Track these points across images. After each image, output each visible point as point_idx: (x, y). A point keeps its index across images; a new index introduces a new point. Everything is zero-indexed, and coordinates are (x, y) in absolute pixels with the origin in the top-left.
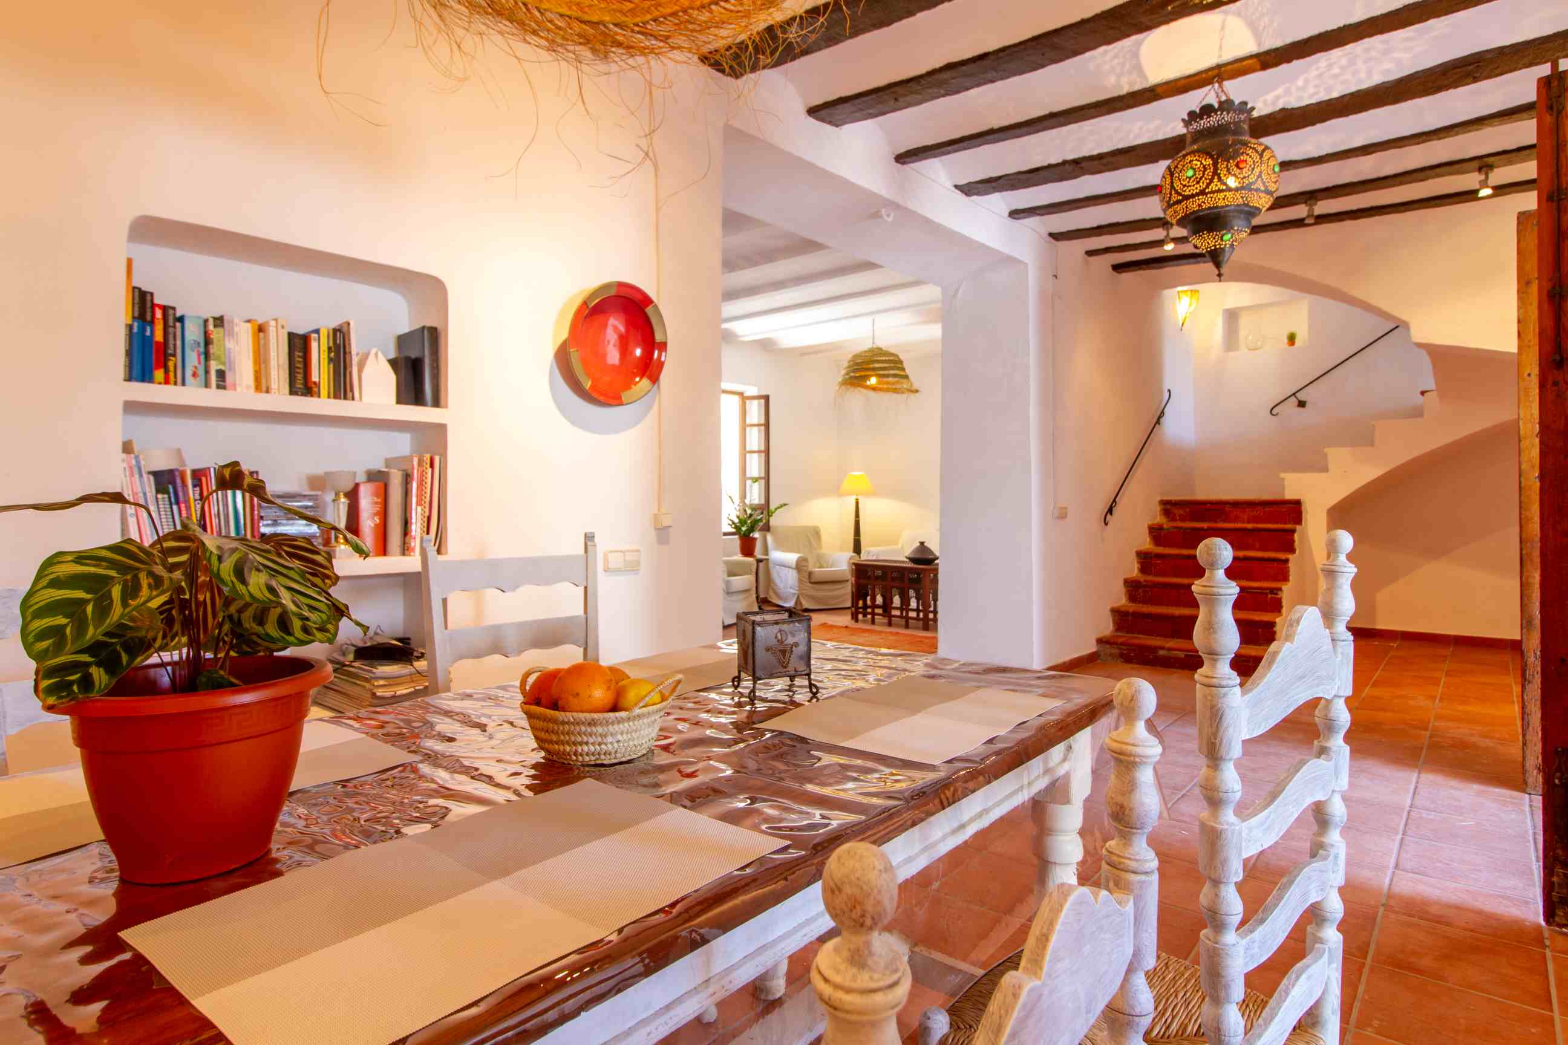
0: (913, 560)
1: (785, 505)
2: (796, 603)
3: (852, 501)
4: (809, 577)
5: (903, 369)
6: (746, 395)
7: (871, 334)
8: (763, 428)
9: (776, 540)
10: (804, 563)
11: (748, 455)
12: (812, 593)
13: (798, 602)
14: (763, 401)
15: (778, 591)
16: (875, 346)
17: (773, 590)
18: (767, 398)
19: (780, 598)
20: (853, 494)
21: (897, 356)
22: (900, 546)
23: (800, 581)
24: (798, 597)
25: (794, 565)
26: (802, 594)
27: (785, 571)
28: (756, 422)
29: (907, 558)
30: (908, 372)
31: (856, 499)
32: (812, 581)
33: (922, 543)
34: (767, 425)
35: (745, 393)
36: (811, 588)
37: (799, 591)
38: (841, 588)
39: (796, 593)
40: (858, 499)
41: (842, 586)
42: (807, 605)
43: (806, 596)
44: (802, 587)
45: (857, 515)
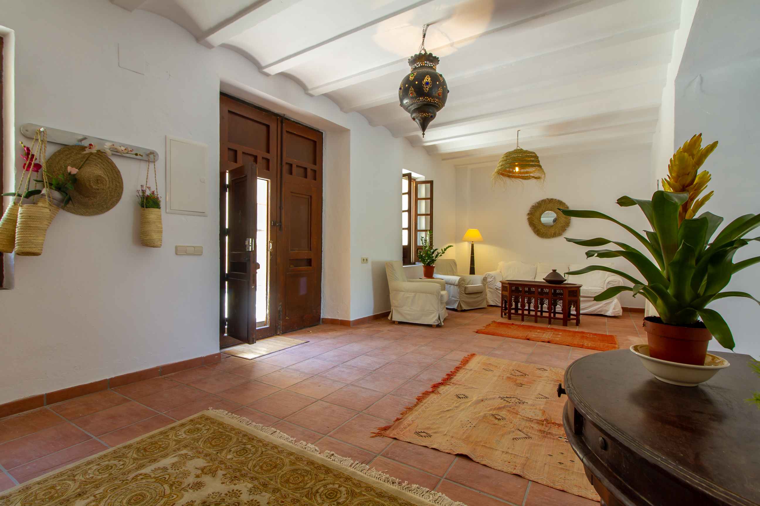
0: (548, 281)
2: (458, 307)
4: (465, 291)
5: (539, 162)
6: (417, 180)
7: (516, 142)
8: (429, 200)
11: (418, 217)
12: (467, 300)
13: (459, 305)
14: (429, 185)
16: (518, 148)
18: (431, 182)
20: (469, 241)
21: (534, 153)
22: (498, 271)
23: (460, 293)
24: (459, 302)
25: (457, 284)
26: (461, 300)
28: (424, 197)
29: (544, 279)
30: (541, 163)
31: (472, 244)
32: (467, 292)
33: (554, 271)
34: (431, 199)
35: (417, 178)
36: (466, 297)
37: (460, 298)
38: (479, 297)
39: (457, 298)
40: (473, 244)
41: (479, 295)
42: (465, 307)
43: (464, 301)
44: (461, 295)
45: (472, 253)
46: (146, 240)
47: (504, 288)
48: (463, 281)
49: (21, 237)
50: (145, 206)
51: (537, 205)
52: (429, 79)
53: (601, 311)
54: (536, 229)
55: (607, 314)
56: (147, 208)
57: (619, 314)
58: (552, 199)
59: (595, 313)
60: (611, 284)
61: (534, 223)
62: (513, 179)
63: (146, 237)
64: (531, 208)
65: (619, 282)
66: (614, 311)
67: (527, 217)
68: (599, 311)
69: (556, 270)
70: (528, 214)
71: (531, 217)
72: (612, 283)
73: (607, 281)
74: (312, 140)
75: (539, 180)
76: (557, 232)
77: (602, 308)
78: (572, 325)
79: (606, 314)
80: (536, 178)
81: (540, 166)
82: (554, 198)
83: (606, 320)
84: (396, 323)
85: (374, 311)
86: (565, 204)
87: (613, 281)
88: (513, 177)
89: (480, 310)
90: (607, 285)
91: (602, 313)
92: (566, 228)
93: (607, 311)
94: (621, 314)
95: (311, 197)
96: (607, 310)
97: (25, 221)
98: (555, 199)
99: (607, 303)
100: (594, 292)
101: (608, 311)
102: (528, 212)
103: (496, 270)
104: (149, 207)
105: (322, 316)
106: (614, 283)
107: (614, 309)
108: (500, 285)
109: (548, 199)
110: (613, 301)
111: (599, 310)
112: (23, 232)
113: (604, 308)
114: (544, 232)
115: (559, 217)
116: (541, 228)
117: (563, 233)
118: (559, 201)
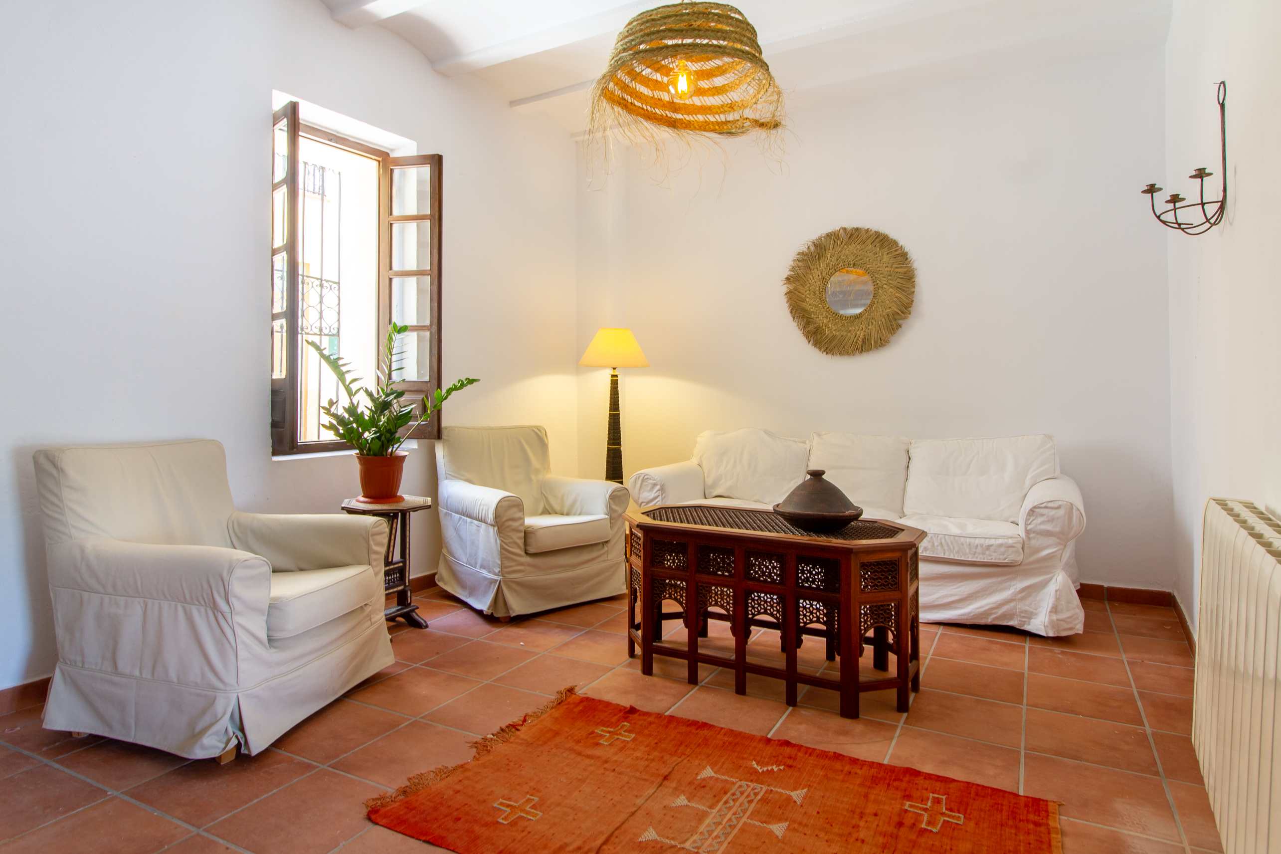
0: (788, 518)
1: (471, 381)
2: (494, 603)
3: (603, 380)
4: (526, 544)
6: (393, 155)
8: (427, 224)
9: (454, 456)
10: (514, 513)
11: (396, 282)
12: (534, 577)
13: (499, 597)
14: (429, 167)
15: (458, 568)
17: (447, 562)
18: (436, 162)
19: (462, 585)
20: (604, 367)
22: (694, 461)
23: (505, 553)
24: (499, 591)
25: (490, 517)
26: (508, 582)
27: (470, 527)
28: (412, 210)
31: (613, 376)
32: (531, 550)
33: (817, 475)
34: (436, 218)
35: (392, 150)
36: (529, 565)
37: (502, 573)
38: (593, 559)
39: (495, 574)
40: (616, 376)
41: (595, 554)
42: (518, 606)
43: (519, 584)
44: (507, 563)
45: (615, 404)
48: (515, 510)
51: (812, 248)
53: (1011, 616)
54: (811, 327)
55: (1031, 627)
57: (1071, 629)
58: (857, 229)
59: (989, 620)
60: (1042, 515)
61: (807, 307)
64: (794, 261)
65: (1072, 508)
66: (1054, 617)
67: (785, 289)
68: (1004, 616)
69: (823, 473)
70: (787, 279)
71: (795, 289)
72: (1045, 511)
73: (1028, 504)
75: (774, 131)
76: (875, 334)
77: (1012, 604)
79: (1027, 628)
80: (765, 124)
83: (1026, 648)
86: (895, 243)
87: (1050, 505)
90: (1027, 520)
91: (1011, 623)
92: (900, 322)
93: (1030, 615)
94: (1079, 628)
96: (1032, 613)
98: (867, 231)
99: (1028, 587)
100: (982, 545)
101: (1036, 614)
102: (786, 273)
103: (689, 459)
106: (1052, 513)
107: (1055, 610)
109: (845, 229)
110: (1051, 579)
111: (1000, 612)
113: (1021, 606)
114: (834, 337)
115: (877, 288)
116: (822, 319)
117: (893, 339)
118: (878, 235)
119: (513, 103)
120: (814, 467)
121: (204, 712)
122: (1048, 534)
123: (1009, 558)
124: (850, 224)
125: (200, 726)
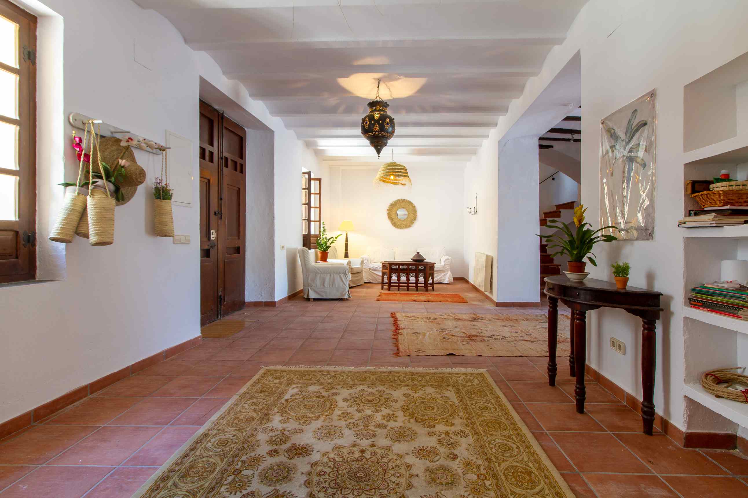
0: (414, 260)
4: (351, 271)
5: (407, 173)
7: (391, 157)
8: (318, 195)
11: (311, 209)
14: (318, 183)
16: (393, 161)
18: (320, 180)
21: (404, 167)
28: (315, 192)
29: (411, 259)
30: (409, 174)
31: (346, 233)
33: (418, 253)
34: (320, 194)
45: (347, 241)
46: (165, 230)
47: (384, 267)
49: (99, 227)
50: (162, 198)
51: (394, 203)
52: (389, 121)
53: (441, 281)
54: (393, 222)
55: (444, 282)
56: (163, 199)
59: (438, 282)
60: (447, 261)
61: (392, 217)
62: (387, 184)
63: (165, 227)
64: (390, 205)
65: (451, 260)
66: (448, 281)
67: (387, 212)
70: (388, 210)
71: (390, 212)
73: (444, 260)
74: (239, 135)
76: (408, 225)
77: (441, 278)
78: (430, 290)
80: (403, 184)
81: (408, 177)
82: (406, 199)
83: (445, 286)
84: (311, 300)
85: (288, 293)
86: (413, 204)
87: (448, 259)
88: (388, 182)
89: (360, 286)
90: (444, 262)
92: (414, 222)
93: (444, 280)
94: (452, 283)
95: (239, 189)
97: (100, 212)
99: (444, 275)
100: (440, 267)
101: (446, 279)
102: (387, 208)
104: (166, 199)
105: (247, 300)
107: (449, 278)
108: (380, 265)
110: (448, 273)
112: (100, 222)
113: (443, 278)
114: (400, 225)
115: (409, 213)
116: (396, 220)
117: (412, 226)
118: (409, 201)
119: (324, 160)
120: (418, 251)
121: (344, 291)
122: (447, 264)
123: (440, 270)
124: (403, 198)
125: (343, 294)
